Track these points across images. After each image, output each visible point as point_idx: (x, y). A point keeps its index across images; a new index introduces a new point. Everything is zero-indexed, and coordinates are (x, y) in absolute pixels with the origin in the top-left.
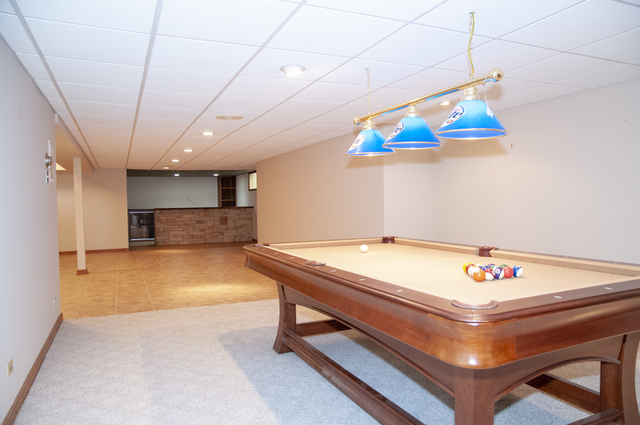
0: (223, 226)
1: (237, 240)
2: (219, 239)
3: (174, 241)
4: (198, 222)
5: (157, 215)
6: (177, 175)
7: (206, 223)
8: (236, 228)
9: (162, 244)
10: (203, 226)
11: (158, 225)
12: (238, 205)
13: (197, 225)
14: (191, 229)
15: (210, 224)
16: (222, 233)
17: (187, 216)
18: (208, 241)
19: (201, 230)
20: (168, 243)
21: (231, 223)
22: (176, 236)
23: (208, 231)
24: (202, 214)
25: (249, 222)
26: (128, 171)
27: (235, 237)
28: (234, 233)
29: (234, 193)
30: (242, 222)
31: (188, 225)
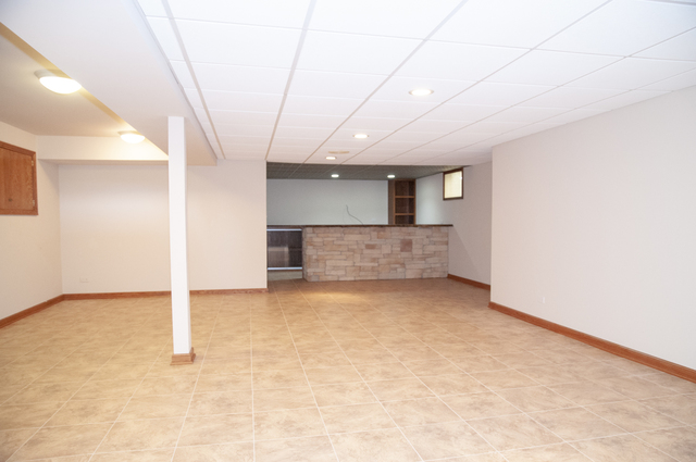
0: (405, 254)
1: (425, 276)
2: (399, 274)
3: (332, 275)
4: (370, 247)
5: (308, 235)
6: (335, 176)
7: (380, 248)
8: (424, 258)
9: (314, 279)
10: (375, 253)
11: (309, 252)
12: (417, 223)
13: (367, 252)
14: (358, 256)
15: (386, 250)
16: (403, 265)
17: (353, 238)
18: (383, 276)
19: (374, 260)
20: (324, 279)
21: (417, 251)
22: (335, 268)
23: (383, 261)
24: (374, 234)
25: (444, 248)
26: (269, 165)
27: (423, 270)
28: (421, 265)
29: (412, 204)
30: (431, 248)
31: (353, 251)
